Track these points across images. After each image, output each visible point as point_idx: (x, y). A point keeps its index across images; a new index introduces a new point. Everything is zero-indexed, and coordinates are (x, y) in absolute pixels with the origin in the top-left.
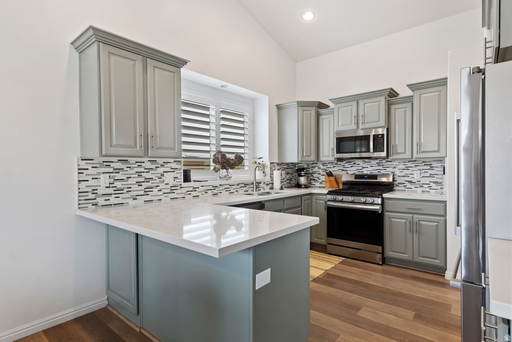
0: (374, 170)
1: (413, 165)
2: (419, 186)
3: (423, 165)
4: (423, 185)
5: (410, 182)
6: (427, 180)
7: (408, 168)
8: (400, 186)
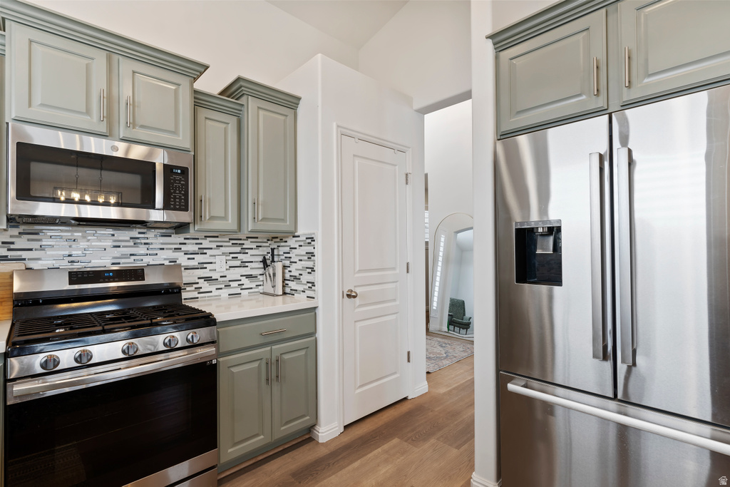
0: (124, 256)
1: (213, 245)
2: (223, 286)
3: (230, 244)
4: (231, 283)
5: (208, 279)
6: (235, 273)
7: (205, 251)
8: (188, 289)
